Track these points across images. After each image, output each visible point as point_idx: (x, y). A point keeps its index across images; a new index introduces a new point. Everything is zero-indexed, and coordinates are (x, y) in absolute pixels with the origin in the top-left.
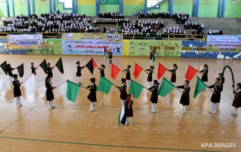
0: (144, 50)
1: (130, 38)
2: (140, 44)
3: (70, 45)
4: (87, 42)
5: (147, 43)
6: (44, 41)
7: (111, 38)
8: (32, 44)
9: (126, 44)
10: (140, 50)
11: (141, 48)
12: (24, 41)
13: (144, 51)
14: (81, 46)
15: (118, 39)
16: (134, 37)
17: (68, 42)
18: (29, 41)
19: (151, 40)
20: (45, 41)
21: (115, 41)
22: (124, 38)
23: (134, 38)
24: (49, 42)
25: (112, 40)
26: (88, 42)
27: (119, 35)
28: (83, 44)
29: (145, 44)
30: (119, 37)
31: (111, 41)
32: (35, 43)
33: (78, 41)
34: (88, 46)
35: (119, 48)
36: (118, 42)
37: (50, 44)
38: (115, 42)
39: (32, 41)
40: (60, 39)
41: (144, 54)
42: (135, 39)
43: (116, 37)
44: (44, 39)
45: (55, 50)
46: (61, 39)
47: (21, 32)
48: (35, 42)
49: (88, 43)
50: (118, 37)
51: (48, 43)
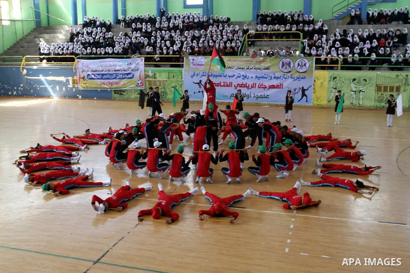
0: (361, 93)
1: (332, 68)
2: (354, 80)
3: (200, 81)
4: (236, 75)
5: (371, 79)
6: (146, 73)
7: (288, 68)
8: (122, 79)
9: (321, 81)
10: (353, 93)
11: (354, 90)
12: (106, 73)
13: (361, 97)
14: (222, 84)
15: (304, 69)
16: (339, 65)
17: (197, 75)
18: (117, 72)
19: (379, 73)
20: (148, 72)
21: (298, 73)
22: (317, 68)
23: (339, 68)
24: (157, 75)
25: (289, 72)
26: (239, 75)
27: (306, 61)
28: (228, 80)
29: (365, 80)
30: (307, 65)
31: (289, 74)
32: (130, 76)
33: (218, 74)
34: (238, 84)
35: (305, 88)
36: (304, 75)
37: (159, 78)
38: (297, 75)
39: (124, 72)
40: (181, 69)
41: (361, 103)
42: (342, 68)
43: (299, 64)
44: (147, 68)
45: (168, 93)
46: (183, 70)
47: (101, 54)
48: (129, 74)
49: (238, 77)
50: (305, 64)
51: (155, 77)
